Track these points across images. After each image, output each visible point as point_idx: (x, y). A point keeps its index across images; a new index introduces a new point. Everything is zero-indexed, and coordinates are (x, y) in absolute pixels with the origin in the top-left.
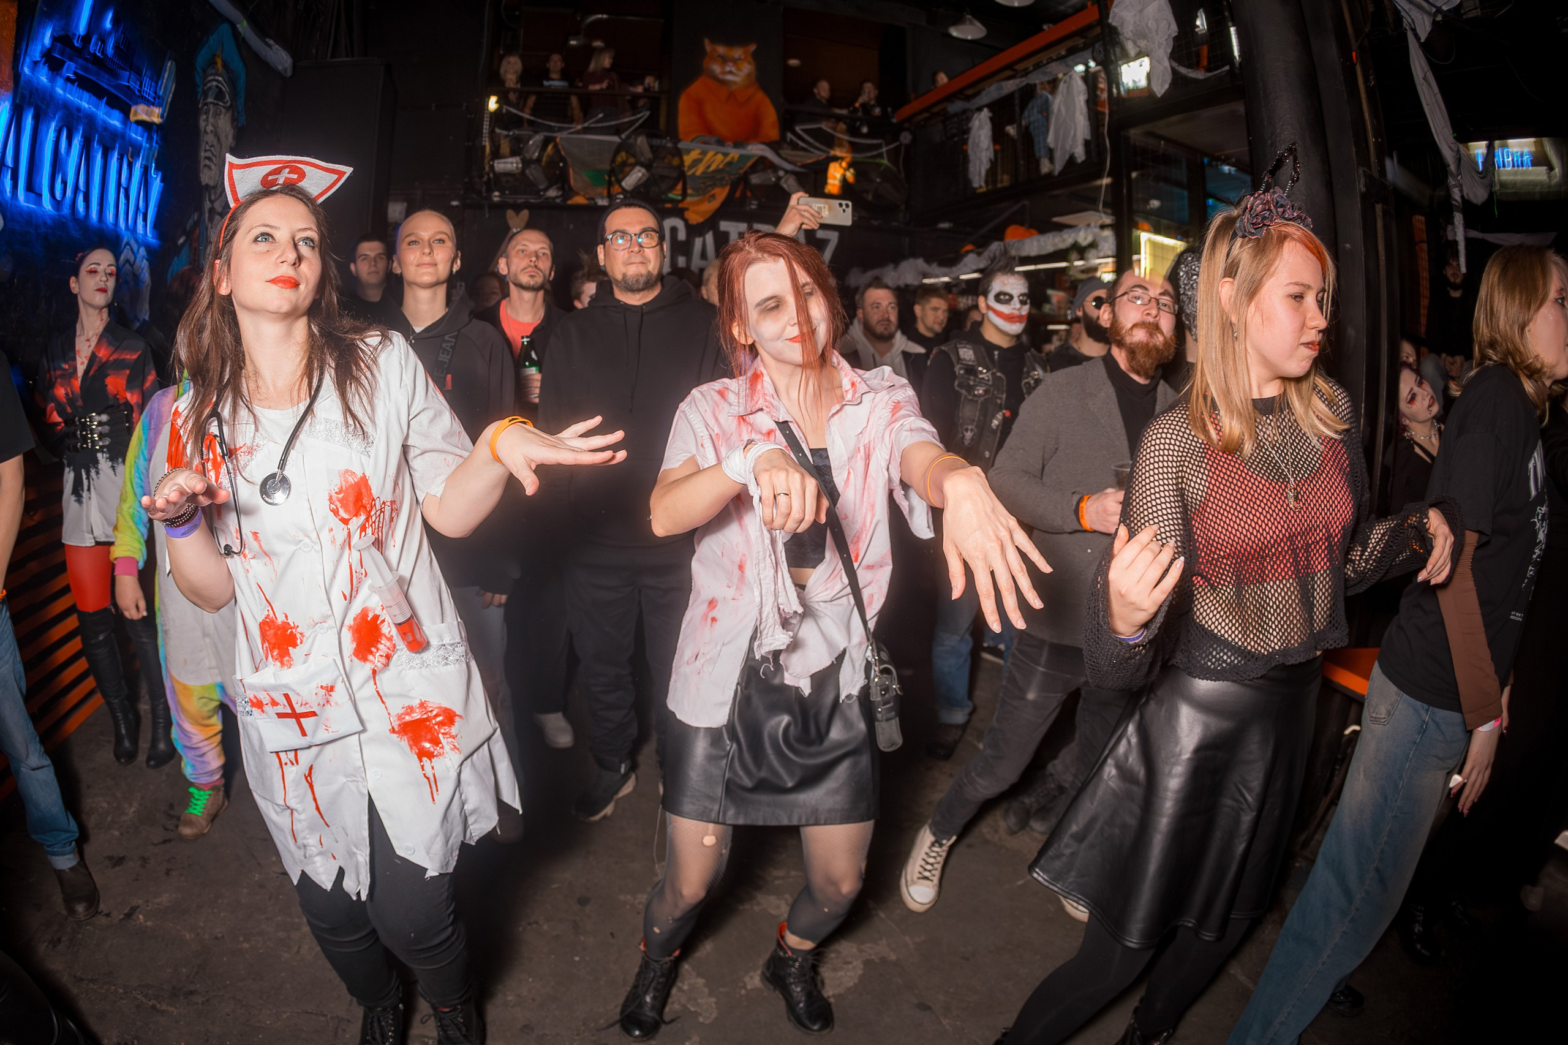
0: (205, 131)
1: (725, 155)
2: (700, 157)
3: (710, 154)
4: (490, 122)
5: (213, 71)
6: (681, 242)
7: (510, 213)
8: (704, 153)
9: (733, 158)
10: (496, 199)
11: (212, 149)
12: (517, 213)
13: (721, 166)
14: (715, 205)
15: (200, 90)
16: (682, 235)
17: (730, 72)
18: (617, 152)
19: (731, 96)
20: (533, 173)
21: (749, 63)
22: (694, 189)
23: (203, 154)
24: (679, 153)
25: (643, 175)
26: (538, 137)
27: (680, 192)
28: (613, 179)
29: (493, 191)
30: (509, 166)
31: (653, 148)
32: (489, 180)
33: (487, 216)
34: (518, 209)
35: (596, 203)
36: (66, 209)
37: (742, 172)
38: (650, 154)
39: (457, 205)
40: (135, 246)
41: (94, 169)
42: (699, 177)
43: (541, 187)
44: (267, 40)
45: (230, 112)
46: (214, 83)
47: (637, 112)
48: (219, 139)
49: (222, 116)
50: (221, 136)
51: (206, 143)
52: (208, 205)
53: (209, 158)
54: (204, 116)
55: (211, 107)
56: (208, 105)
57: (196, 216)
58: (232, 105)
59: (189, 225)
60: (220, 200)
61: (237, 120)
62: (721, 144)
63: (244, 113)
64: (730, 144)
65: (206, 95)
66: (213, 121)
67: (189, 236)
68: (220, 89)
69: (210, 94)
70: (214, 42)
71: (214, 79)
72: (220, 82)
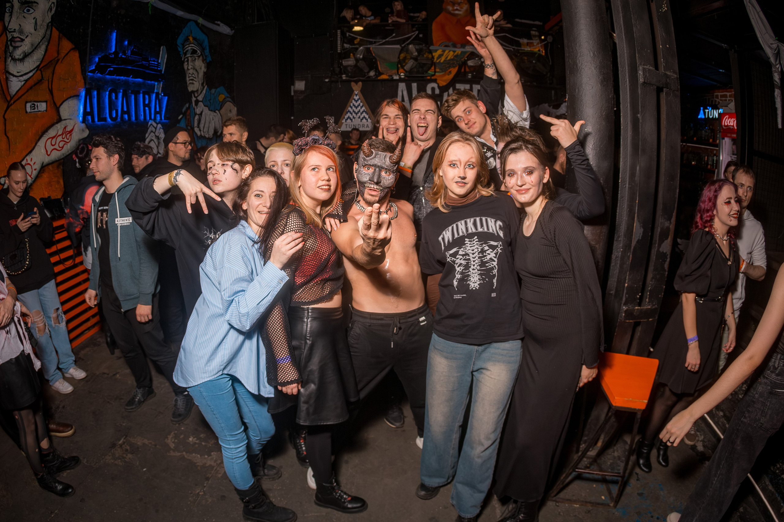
0: (188, 69)
1: (454, 52)
2: (441, 53)
3: (447, 52)
4: (341, 41)
5: (188, 43)
6: (437, 94)
7: (353, 84)
8: (444, 51)
9: (458, 53)
10: (344, 78)
11: (193, 75)
12: (357, 84)
13: (452, 57)
14: (451, 76)
15: (181, 53)
16: (437, 91)
17: (457, 10)
18: (400, 53)
19: (457, 20)
20: (362, 64)
21: (465, 4)
22: (440, 69)
23: (188, 79)
24: (431, 52)
25: (414, 63)
26: (362, 48)
27: (433, 71)
28: (399, 66)
29: (342, 74)
30: (349, 62)
31: (417, 50)
32: (341, 69)
33: (340, 86)
34: (356, 82)
35: (393, 78)
36: (119, 119)
37: (463, 60)
38: (416, 53)
39: (328, 81)
40: (155, 125)
41: (131, 101)
42: (442, 63)
43: (366, 71)
44: (216, 22)
45: (201, 58)
46: (190, 48)
47: (413, 32)
48: (196, 70)
49: (196, 60)
50: (198, 68)
51: (190, 73)
52: (194, 99)
53: (192, 80)
54: (186, 63)
55: (189, 58)
56: (187, 58)
57: (187, 105)
58: (201, 54)
59: (184, 110)
60: (201, 95)
61: (206, 59)
62: (455, 46)
63: (209, 55)
64: (459, 45)
65: (185, 54)
66: (192, 64)
67: (184, 114)
68: (193, 49)
69: (188, 53)
70: (185, 31)
71: (189, 46)
72: (193, 46)
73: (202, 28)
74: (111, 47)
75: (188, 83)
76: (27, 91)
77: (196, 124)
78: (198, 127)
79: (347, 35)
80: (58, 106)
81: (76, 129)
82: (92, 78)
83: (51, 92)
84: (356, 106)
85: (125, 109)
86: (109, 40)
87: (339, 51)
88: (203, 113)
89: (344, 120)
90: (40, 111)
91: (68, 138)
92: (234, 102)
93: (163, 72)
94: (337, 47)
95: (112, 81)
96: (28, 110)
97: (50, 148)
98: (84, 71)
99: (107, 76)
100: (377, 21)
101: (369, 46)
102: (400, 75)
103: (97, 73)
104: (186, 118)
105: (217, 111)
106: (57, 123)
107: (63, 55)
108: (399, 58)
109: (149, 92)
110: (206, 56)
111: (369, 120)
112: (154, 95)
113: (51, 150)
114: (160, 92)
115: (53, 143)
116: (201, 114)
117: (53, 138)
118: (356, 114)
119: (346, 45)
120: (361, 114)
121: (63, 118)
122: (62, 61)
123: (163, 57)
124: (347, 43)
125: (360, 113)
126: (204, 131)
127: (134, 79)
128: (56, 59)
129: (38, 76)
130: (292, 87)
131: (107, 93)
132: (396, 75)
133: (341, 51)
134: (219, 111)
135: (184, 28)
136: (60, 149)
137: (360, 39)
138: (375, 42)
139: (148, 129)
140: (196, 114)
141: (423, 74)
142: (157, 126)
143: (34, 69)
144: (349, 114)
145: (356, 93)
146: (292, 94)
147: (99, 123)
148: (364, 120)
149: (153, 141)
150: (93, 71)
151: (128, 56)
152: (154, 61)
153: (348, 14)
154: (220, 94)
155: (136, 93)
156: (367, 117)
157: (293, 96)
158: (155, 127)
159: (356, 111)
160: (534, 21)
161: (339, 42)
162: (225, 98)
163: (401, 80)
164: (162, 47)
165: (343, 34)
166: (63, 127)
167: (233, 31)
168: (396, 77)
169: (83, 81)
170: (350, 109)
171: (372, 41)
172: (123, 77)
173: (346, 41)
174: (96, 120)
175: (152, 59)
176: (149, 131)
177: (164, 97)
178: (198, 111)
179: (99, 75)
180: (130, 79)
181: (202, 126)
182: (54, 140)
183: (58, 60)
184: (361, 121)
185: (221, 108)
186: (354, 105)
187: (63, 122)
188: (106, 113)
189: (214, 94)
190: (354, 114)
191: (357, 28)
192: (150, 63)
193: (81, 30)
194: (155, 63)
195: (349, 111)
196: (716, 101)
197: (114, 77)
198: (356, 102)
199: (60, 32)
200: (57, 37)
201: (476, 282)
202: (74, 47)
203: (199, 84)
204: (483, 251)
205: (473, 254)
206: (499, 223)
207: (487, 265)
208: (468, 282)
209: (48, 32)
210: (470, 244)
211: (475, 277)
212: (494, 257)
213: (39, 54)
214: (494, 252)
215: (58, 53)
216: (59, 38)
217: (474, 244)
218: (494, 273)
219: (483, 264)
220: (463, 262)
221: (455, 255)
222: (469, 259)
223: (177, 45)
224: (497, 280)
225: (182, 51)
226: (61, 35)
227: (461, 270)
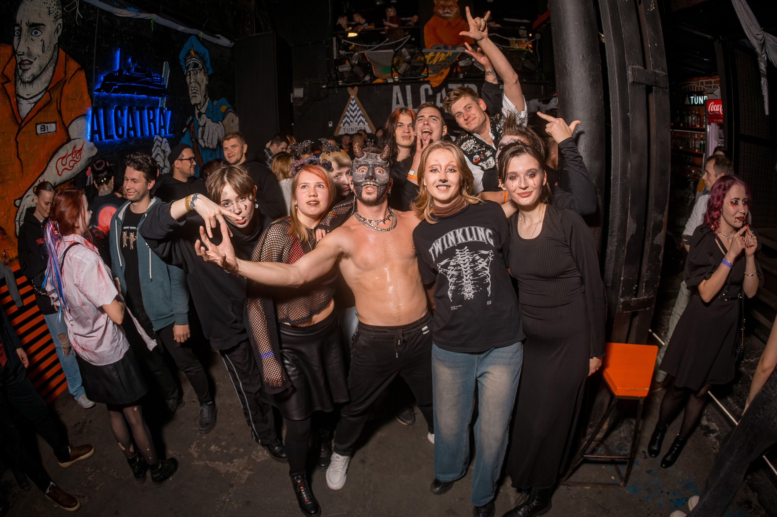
0: (190, 83)
1: (446, 53)
2: (433, 55)
3: (439, 53)
4: (336, 48)
5: (190, 57)
6: (430, 95)
7: (349, 89)
8: (436, 53)
9: (449, 54)
10: (340, 84)
11: (196, 88)
12: (353, 89)
13: (444, 59)
14: (443, 77)
15: (184, 67)
16: (430, 92)
17: (447, 13)
18: (394, 57)
19: (449, 24)
20: (357, 69)
21: (456, 7)
22: (433, 71)
23: (190, 92)
24: (423, 55)
25: (407, 66)
26: (357, 54)
27: (426, 73)
28: (393, 69)
29: (339, 80)
30: (345, 68)
31: (410, 54)
32: (337, 75)
33: (337, 92)
34: (353, 87)
35: (387, 81)
36: (125, 136)
37: (454, 61)
38: (409, 57)
39: (326, 88)
40: (160, 139)
41: (136, 118)
42: (434, 65)
43: (361, 76)
44: (216, 35)
45: (203, 71)
46: (192, 62)
47: (405, 36)
48: (198, 83)
49: (198, 74)
50: (200, 81)
51: (192, 87)
52: (197, 112)
53: (195, 93)
54: (188, 77)
55: (191, 72)
56: (189, 72)
57: (191, 118)
58: (203, 67)
59: (187, 123)
60: (204, 107)
61: (207, 72)
62: (446, 48)
63: (210, 68)
64: (450, 47)
65: (187, 68)
66: (194, 77)
67: (188, 127)
68: (195, 63)
69: (190, 67)
70: (187, 45)
71: (191, 60)
72: (195, 60)
74: (116, 65)
75: (191, 96)
76: (37, 113)
77: (200, 136)
78: (202, 139)
79: (343, 42)
80: (67, 125)
81: (85, 148)
82: (98, 97)
83: (60, 113)
84: (353, 110)
85: (131, 126)
86: (113, 59)
87: (335, 58)
88: (207, 125)
89: (342, 124)
90: (50, 132)
91: (77, 157)
92: (236, 111)
93: (166, 87)
94: (333, 56)
95: (117, 98)
96: (39, 131)
97: (61, 168)
98: (90, 91)
99: (113, 94)
100: (371, 27)
101: (363, 52)
102: (394, 79)
103: (103, 92)
104: (190, 130)
105: (220, 122)
106: (67, 143)
107: (70, 75)
108: (393, 61)
109: (153, 108)
111: (366, 123)
112: (158, 110)
113: (62, 170)
114: (164, 107)
115: (64, 163)
116: (204, 126)
117: (63, 158)
118: (354, 118)
119: (342, 52)
120: (358, 117)
121: (72, 138)
122: (69, 81)
123: (166, 73)
124: (342, 50)
126: (208, 142)
127: (138, 96)
128: (64, 80)
129: (47, 97)
130: (292, 95)
131: (113, 111)
132: (390, 79)
133: (337, 57)
134: (222, 122)
135: (186, 42)
136: (71, 168)
137: (355, 45)
138: (370, 48)
139: (154, 143)
140: (199, 126)
141: (417, 76)
142: (162, 141)
143: (43, 91)
144: (346, 119)
145: (353, 98)
146: (292, 101)
147: (107, 141)
148: (361, 124)
149: (159, 155)
150: (98, 90)
151: (132, 73)
152: (157, 77)
153: (343, 21)
154: (221, 106)
155: (141, 109)
156: (364, 120)
157: (292, 103)
158: (161, 141)
159: (353, 115)
160: (522, 19)
161: (335, 49)
162: (227, 109)
163: (395, 83)
164: (165, 63)
165: (339, 41)
166: (73, 146)
167: (233, 43)
168: (390, 81)
169: (90, 100)
170: (347, 113)
171: (366, 47)
172: (127, 94)
173: (341, 47)
174: (104, 138)
175: (155, 75)
176: (155, 145)
177: (168, 112)
178: (201, 123)
179: (105, 93)
180: (135, 96)
181: (205, 137)
182: (65, 159)
183: (66, 81)
184: (358, 125)
185: (223, 119)
186: (351, 109)
187: (73, 142)
188: (113, 131)
189: (216, 106)
190: (351, 118)
191: (351, 35)
192: (153, 79)
193: (87, 50)
194: (159, 79)
195: (346, 116)
196: (701, 88)
197: (119, 94)
198: (353, 107)
199: (67, 53)
200: (64, 58)
201: (470, 292)
202: (80, 67)
203: (202, 96)
204: (474, 261)
205: (464, 264)
206: (489, 231)
207: (479, 274)
208: (463, 293)
209: (56, 54)
210: (461, 255)
211: (469, 287)
212: (486, 266)
213: (47, 75)
214: (486, 261)
215: (65, 73)
216: (66, 58)
217: (465, 254)
218: (487, 282)
219: (475, 274)
220: (455, 273)
221: (446, 266)
222: (461, 270)
223: (179, 60)
224: (491, 288)
225: (184, 65)
226: (67, 55)
227: (454, 281)
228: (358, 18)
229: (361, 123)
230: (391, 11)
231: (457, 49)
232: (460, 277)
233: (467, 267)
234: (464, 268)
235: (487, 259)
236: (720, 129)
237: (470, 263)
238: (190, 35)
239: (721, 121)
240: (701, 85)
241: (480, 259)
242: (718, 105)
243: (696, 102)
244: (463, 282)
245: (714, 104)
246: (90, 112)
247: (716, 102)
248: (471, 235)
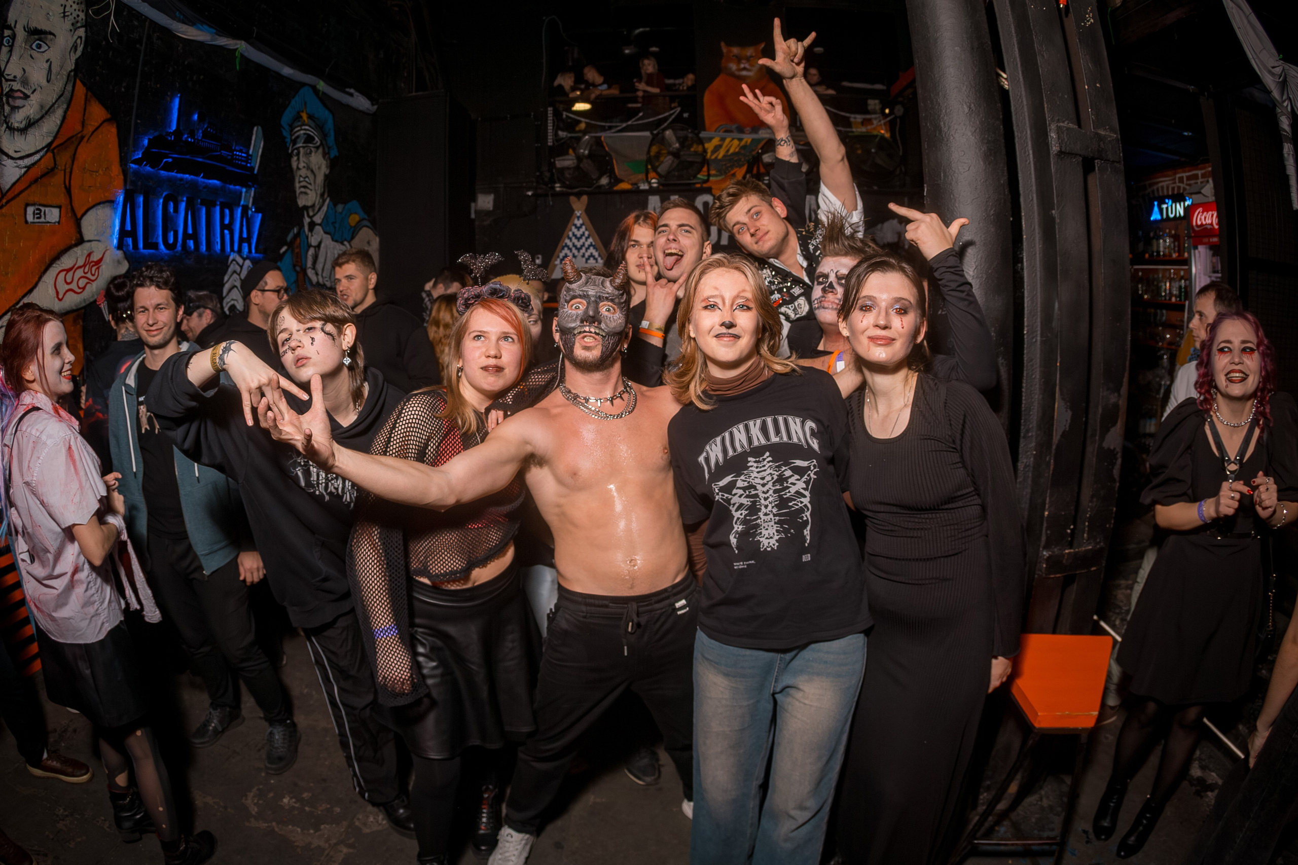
0: (298, 168)
1: (740, 140)
2: (719, 143)
3: (728, 140)
4: (553, 126)
5: (299, 123)
7: (573, 199)
8: (723, 139)
9: (747, 142)
10: (558, 189)
11: (307, 179)
12: (579, 199)
13: (737, 150)
15: (288, 141)
17: (745, 69)
18: (651, 145)
20: (587, 165)
22: (718, 170)
23: (297, 185)
24: (701, 142)
25: (673, 162)
26: (587, 137)
27: (706, 174)
28: (649, 167)
29: (555, 183)
30: (566, 162)
31: (678, 138)
32: (552, 175)
33: (551, 203)
34: (578, 195)
35: (638, 187)
36: (179, 248)
37: (754, 153)
38: (677, 145)
39: (532, 195)
40: (240, 261)
41: (200, 218)
42: (720, 160)
43: (594, 177)
44: (347, 90)
45: (320, 150)
46: (302, 132)
47: (672, 109)
48: (312, 171)
49: (313, 154)
50: (315, 168)
51: (301, 176)
52: (307, 220)
53: (305, 187)
54: (295, 158)
55: (301, 149)
56: (298, 149)
57: (295, 230)
58: (321, 144)
59: (289, 238)
60: (319, 214)
61: (329, 153)
62: (741, 130)
63: (335, 147)
64: (748, 129)
65: (294, 142)
66: (304, 160)
67: (290, 245)
68: (309, 135)
69: (299, 140)
70: (296, 103)
71: (301, 130)
72: (308, 130)
73: (324, 99)
74: (171, 121)
75: (298, 191)
76: (30, 186)
77: (309, 264)
78: (314, 268)
79: (564, 116)
80: (79, 216)
81: (107, 259)
82: (136, 173)
83: (68, 190)
84: (579, 236)
85: (190, 231)
86: (168, 110)
87: (550, 144)
88: (323, 245)
89: (559, 260)
90: (48, 222)
91: (93, 272)
92: (374, 226)
93: (256, 172)
94: (547, 139)
95: (170, 180)
96: (30, 218)
97: (63, 288)
98: (124, 160)
99: (162, 172)
100: (615, 92)
101: (598, 135)
102: (650, 183)
103: (146, 165)
104: (293, 251)
105: (346, 243)
106: (76, 245)
107: (91, 129)
108: (649, 152)
109: (230, 204)
110: (329, 148)
111: (599, 259)
112: (239, 210)
113: (64, 291)
114: (250, 205)
115: (69, 280)
116: (318, 246)
117: (68, 270)
118: (579, 250)
119: (562, 134)
120: (587, 249)
121: (86, 238)
122: (88, 139)
123: (257, 145)
124: (562, 130)
125: (584, 249)
126: (324, 275)
127: (206, 181)
128: (79, 135)
129: (48, 161)
130: (473, 205)
131: (161, 201)
132: (644, 183)
133: (553, 142)
134: (349, 242)
135: (294, 97)
136: (79, 291)
137: (586, 123)
138: (610, 128)
139: (228, 267)
140: (310, 246)
141: (690, 180)
142: (243, 264)
143: (43, 149)
144: (566, 251)
145: (578, 214)
146: (473, 216)
147: (146, 252)
148: (592, 261)
149: (235, 289)
150: (137, 162)
151: (197, 139)
152: (241, 151)
153: (566, 81)
154: (351, 214)
155: (210, 205)
156: (596, 254)
157: (473, 220)
158: (241, 264)
159: (578, 244)
160: (873, 83)
161: (550, 128)
162: (359, 221)
163: (652, 191)
164: (255, 129)
165: (557, 114)
166: (86, 253)
167: (376, 107)
168: (644, 186)
169: (122, 177)
170: (567, 241)
171: (604, 127)
172: (187, 176)
173: (561, 125)
174: (141, 245)
175: (237, 148)
176: (230, 270)
177: (256, 215)
178: (314, 241)
179: (148, 168)
180: (200, 179)
181: (319, 266)
182: (71, 273)
183: (83, 138)
184: (586, 262)
185: (353, 238)
186: (574, 235)
187: (87, 245)
188: (158, 235)
189: (341, 213)
190: (574, 250)
191: (581, 106)
192: (234, 155)
193: (123, 89)
194: (243, 155)
195: (567, 246)
196: (1179, 188)
197: (173, 174)
198: (579, 230)
199: (89, 89)
200: (83, 97)
201: (771, 538)
202: (109, 116)
203: (317, 194)
204: (781, 479)
205: (764, 485)
206: (810, 424)
207: (790, 504)
208: (758, 538)
209: (69, 88)
210: (757, 467)
211: (770, 528)
212: (803, 489)
213: (51, 124)
214: (804, 479)
215: (83, 124)
216: (86, 98)
217: (764, 466)
218: (805, 518)
219: (782, 503)
220: (745, 501)
221: (730, 487)
222: (757, 496)
223: (282, 126)
224: (810, 530)
225: (289, 137)
226: (89, 94)
227: (743, 517)
228: (591, 74)
229: (592, 259)
230: (649, 65)
231: (760, 132)
232: (754, 509)
233: (768, 491)
234: (764, 492)
235: (806, 477)
236: (1214, 255)
237: (774, 483)
238: (303, 85)
239: (1215, 240)
240: (1179, 182)
241: (793, 476)
242: (1210, 213)
243: (1172, 213)
244: (759, 518)
245: (1203, 212)
246: (121, 198)
247: (1206, 207)
248: (778, 432)
